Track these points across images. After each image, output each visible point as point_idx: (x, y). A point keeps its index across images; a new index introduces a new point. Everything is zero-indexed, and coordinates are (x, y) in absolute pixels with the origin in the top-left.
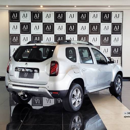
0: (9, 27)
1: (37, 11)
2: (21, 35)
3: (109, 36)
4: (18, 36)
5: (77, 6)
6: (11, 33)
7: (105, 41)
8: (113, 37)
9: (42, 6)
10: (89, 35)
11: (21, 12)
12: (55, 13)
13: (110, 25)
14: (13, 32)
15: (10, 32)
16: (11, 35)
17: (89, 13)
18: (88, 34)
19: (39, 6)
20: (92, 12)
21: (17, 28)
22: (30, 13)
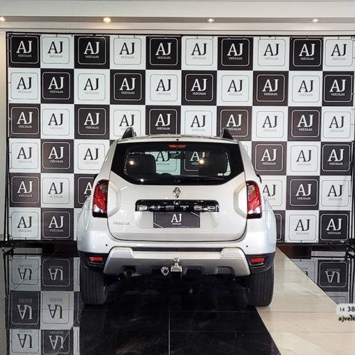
0: (7, 83)
1: (94, 34)
2: (43, 106)
3: (316, 112)
4: (35, 109)
5: (217, 20)
6: (11, 101)
7: (302, 125)
8: (328, 113)
9: (107, 20)
10: (253, 107)
11: (43, 35)
12: (148, 39)
13: (317, 77)
14: (18, 97)
15: (9, 99)
16: (12, 105)
17: (252, 40)
18: (250, 103)
19: (100, 19)
20: (262, 38)
21: (30, 87)
22: (72, 39)
